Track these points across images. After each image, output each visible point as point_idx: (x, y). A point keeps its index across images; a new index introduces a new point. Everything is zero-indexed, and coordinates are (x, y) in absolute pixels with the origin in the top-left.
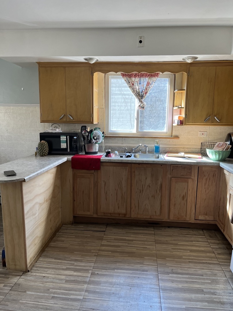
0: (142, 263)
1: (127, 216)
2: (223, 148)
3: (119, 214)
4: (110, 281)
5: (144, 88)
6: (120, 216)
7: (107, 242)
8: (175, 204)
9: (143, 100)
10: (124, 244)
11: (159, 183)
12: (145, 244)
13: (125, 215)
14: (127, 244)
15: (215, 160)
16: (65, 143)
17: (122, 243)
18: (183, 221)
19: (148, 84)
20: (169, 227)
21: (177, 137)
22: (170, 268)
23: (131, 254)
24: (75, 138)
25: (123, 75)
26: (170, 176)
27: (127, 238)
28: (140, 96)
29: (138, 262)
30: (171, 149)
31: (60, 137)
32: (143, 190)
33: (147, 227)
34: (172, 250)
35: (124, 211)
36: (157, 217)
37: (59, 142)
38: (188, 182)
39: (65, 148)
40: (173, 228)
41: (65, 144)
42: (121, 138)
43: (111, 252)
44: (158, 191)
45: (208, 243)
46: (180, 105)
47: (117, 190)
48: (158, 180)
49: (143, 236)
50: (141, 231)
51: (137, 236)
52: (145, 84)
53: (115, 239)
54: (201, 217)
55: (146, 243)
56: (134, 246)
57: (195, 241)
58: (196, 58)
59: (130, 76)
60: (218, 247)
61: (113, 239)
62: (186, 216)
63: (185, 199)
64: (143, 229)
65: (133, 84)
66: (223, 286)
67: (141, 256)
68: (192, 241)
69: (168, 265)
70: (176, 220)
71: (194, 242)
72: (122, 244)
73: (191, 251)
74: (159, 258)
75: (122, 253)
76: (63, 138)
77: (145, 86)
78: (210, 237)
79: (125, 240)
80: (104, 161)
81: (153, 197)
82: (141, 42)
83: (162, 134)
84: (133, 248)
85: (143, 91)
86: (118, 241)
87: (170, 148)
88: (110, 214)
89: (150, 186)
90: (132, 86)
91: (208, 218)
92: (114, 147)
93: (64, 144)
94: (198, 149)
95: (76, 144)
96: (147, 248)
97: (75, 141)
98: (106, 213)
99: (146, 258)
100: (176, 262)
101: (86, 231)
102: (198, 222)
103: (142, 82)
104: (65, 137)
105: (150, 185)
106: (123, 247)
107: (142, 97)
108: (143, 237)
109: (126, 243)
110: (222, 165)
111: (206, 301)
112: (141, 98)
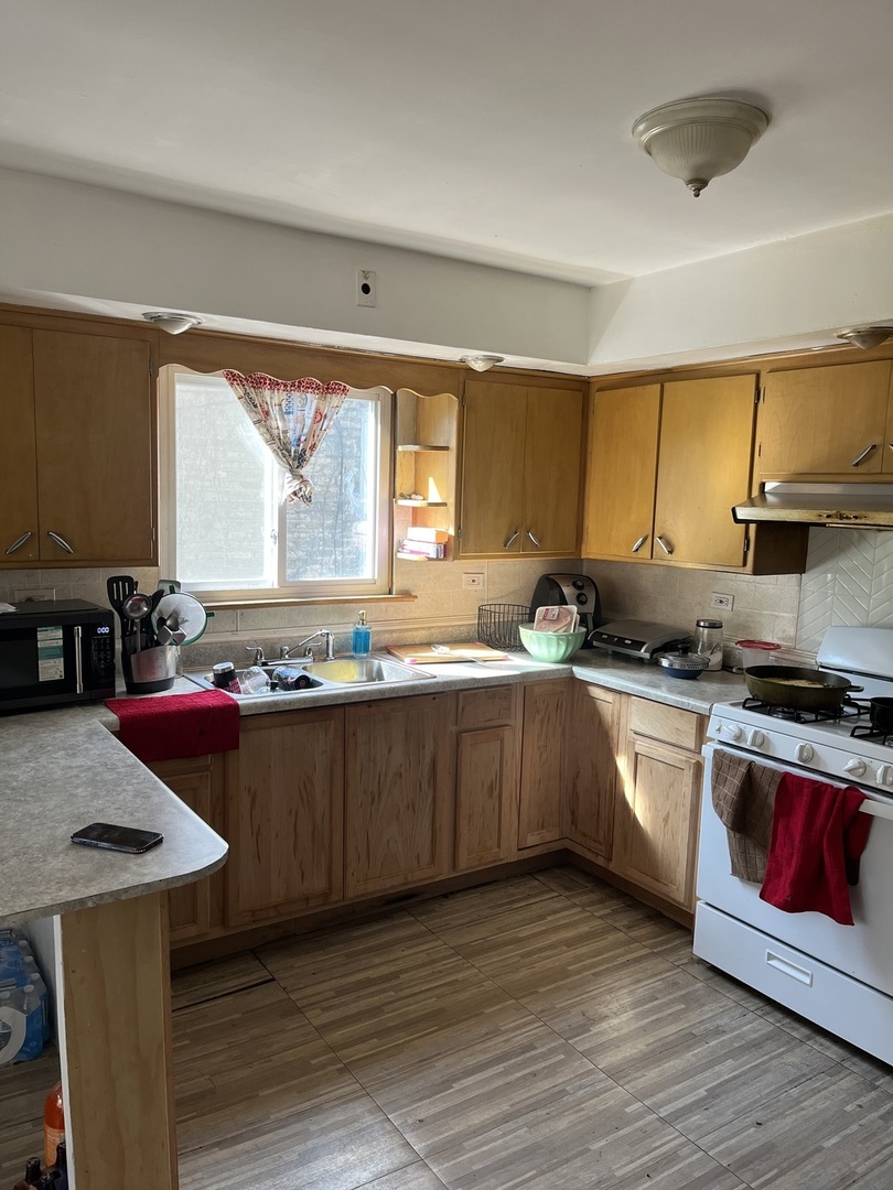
0: (497, 1032)
1: (334, 898)
2: (565, 623)
3: (307, 900)
4: (476, 1125)
5: (306, 431)
6: (311, 905)
7: (324, 1010)
8: (470, 816)
9: (302, 471)
10: (383, 998)
11: (428, 759)
12: (440, 972)
13: (326, 895)
14: (392, 993)
15: (554, 659)
16: (59, 657)
17: (373, 994)
18: (491, 862)
19: (320, 416)
20: (445, 896)
21: (407, 595)
22: (574, 1011)
23: (439, 1019)
24: (105, 630)
25: (232, 378)
26: (453, 729)
27: (371, 974)
28: (295, 457)
29: (484, 1031)
30: (394, 635)
31: (36, 631)
32: (380, 794)
33: (387, 916)
34: (527, 960)
35: (320, 884)
36: (422, 875)
37: (33, 656)
38: (502, 741)
39: (58, 678)
40: (459, 895)
41: (57, 661)
42: (230, 612)
43: (375, 1040)
44: (425, 786)
45: (579, 909)
46: (413, 490)
47: (297, 812)
48: (424, 747)
49: (408, 948)
50: (386, 938)
51: (392, 957)
52: (310, 414)
53: (341, 992)
54: (532, 840)
55: (439, 967)
56: (416, 990)
57: (549, 915)
58: (500, 360)
59: (258, 384)
60: (608, 911)
61: (333, 994)
62: (499, 847)
63: (496, 793)
64: (381, 927)
65: (267, 413)
66: (714, 1006)
67: (471, 1012)
68: (542, 917)
69: (560, 1005)
70: (476, 867)
71: (549, 918)
72: (377, 998)
73: (570, 943)
74: (522, 997)
75: (408, 1025)
76: (50, 638)
77: (309, 422)
78: (568, 889)
79: (369, 982)
80: (253, 712)
81: (411, 808)
82: (366, 289)
83: (362, 588)
84: (422, 996)
85: (303, 438)
86: (354, 995)
87: (392, 632)
88: (275, 907)
89: (401, 774)
90: (263, 418)
91: (548, 836)
92: (206, 649)
93: (52, 661)
94: (465, 629)
95: (105, 659)
96: (457, 980)
97: (105, 644)
98: (261, 910)
99: (490, 1010)
100: (570, 990)
101: (205, 1005)
102: (527, 854)
103: (295, 407)
104: (60, 633)
105: (402, 770)
106: (391, 1007)
107: (300, 459)
108: (411, 951)
109: (385, 991)
110: (581, 672)
111: (727, 1056)
112: (296, 463)
